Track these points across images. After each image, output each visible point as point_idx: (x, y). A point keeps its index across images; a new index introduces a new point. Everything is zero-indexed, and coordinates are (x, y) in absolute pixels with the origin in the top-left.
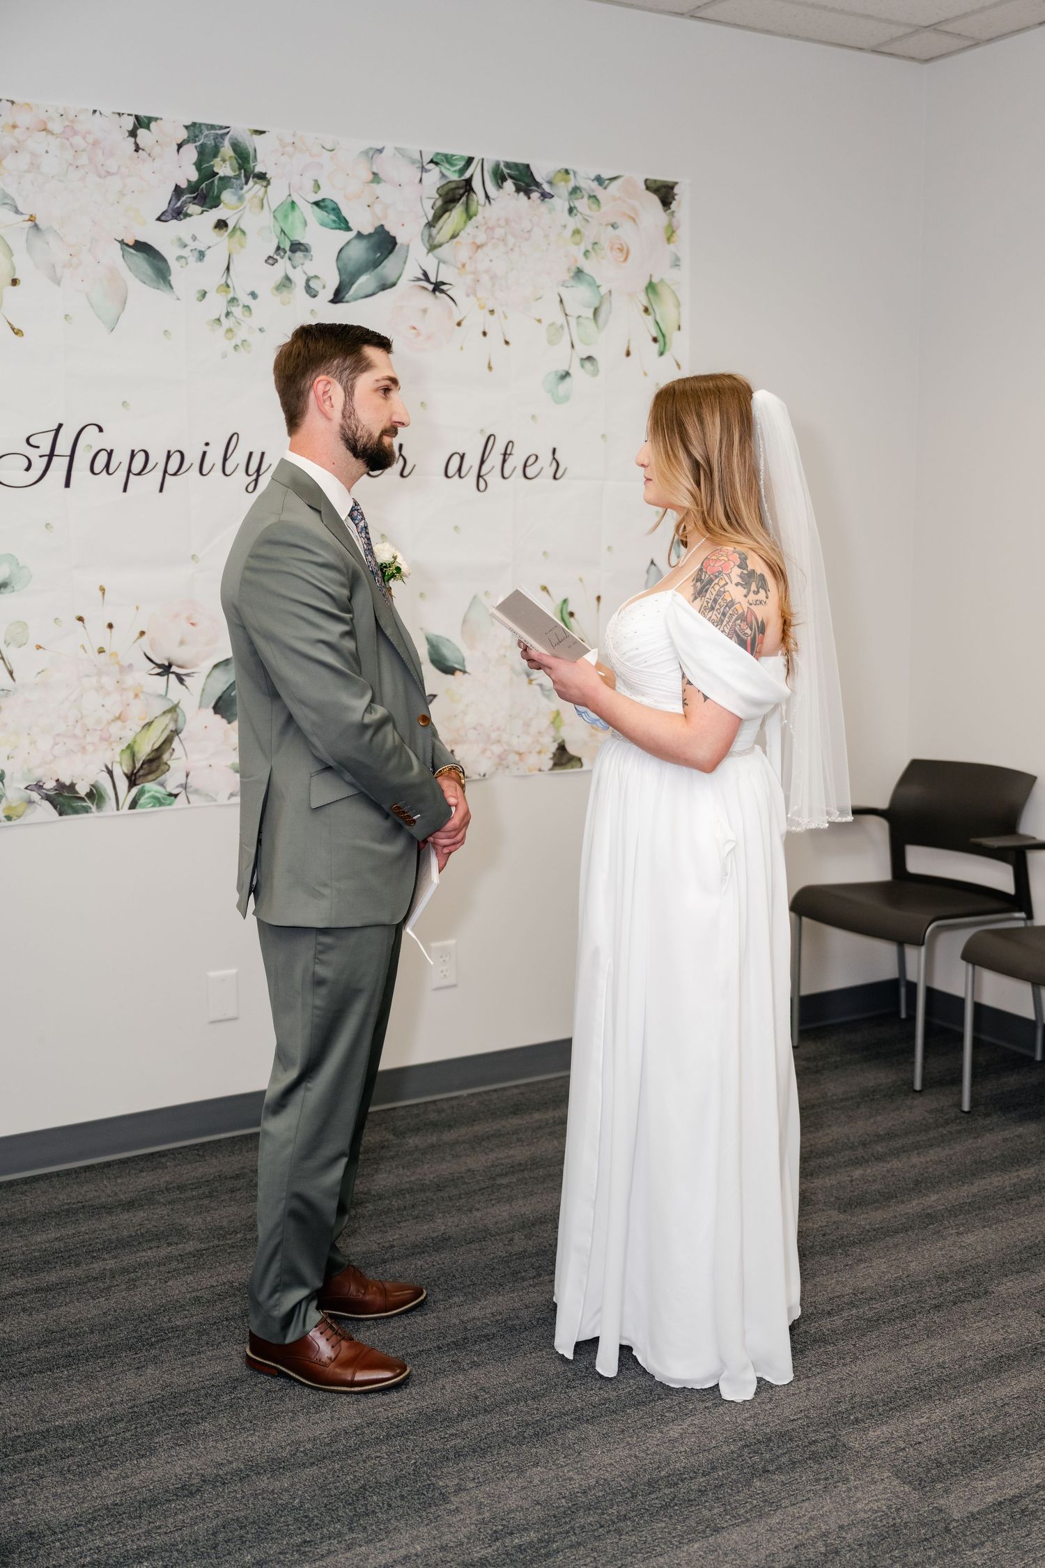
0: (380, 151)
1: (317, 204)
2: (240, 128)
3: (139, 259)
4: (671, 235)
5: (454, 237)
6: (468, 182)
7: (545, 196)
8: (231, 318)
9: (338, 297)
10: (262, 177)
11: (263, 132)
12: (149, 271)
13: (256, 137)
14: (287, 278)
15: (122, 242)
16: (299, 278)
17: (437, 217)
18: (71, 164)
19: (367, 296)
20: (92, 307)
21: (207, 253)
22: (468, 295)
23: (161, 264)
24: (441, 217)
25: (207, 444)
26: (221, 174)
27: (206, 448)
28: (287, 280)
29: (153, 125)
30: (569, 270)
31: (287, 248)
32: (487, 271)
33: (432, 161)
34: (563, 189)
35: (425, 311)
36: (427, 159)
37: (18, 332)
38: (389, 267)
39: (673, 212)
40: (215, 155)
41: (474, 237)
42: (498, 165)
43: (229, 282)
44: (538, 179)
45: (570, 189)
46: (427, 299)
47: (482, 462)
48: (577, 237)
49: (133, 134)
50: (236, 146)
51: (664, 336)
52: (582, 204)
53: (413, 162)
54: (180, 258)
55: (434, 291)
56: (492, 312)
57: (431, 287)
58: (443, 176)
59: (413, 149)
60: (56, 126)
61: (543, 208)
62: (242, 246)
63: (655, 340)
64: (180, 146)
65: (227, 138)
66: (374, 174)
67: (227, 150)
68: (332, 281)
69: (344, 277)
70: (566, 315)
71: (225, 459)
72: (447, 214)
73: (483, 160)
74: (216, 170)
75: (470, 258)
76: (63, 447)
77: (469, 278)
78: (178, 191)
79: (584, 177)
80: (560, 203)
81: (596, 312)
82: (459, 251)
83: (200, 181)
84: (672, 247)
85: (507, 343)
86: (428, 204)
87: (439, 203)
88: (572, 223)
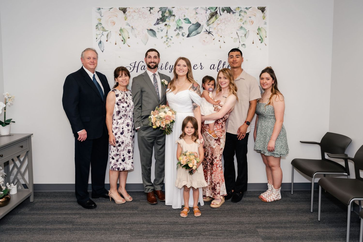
0: (198, 8)
1: (184, 19)
2: (170, 7)
3: (151, 32)
4: (264, 18)
5: (213, 23)
6: (216, 12)
7: (233, 13)
8: (167, 41)
9: (188, 36)
10: (174, 15)
11: (174, 7)
12: (152, 34)
13: (173, 8)
14: (178, 33)
15: (148, 29)
16: (181, 33)
17: (209, 19)
18: (139, 17)
19: (194, 35)
20: (142, 41)
21: (163, 30)
22: (216, 34)
23: (154, 33)
24: (210, 19)
25: (162, 64)
26: (166, 16)
27: (162, 65)
28: (178, 34)
29: (153, 9)
30: (239, 27)
31: (178, 28)
32: (220, 29)
33: (208, 9)
34: (238, 11)
35: (206, 37)
36: (207, 8)
37: (129, 46)
38: (199, 30)
39: (265, 13)
40: (165, 13)
41: (218, 22)
42: (223, 8)
43: (167, 35)
44: (232, 10)
45: (240, 11)
46: (207, 35)
47: (218, 66)
48: (241, 20)
49: (150, 11)
50: (169, 11)
51: (262, 39)
52: (242, 14)
53: (204, 9)
54: (158, 31)
55: (209, 33)
56: (221, 37)
57: (208, 33)
58: (211, 11)
59: (204, 7)
60: (137, 11)
61: (233, 15)
62: (170, 28)
63: (260, 40)
64: (158, 12)
65: (167, 9)
66: (196, 12)
67: (167, 11)
68: (187, 33)
69: (190, 32)
70: (238, 36)
71: (166, 67)
72: (212, 18)
73: (219, 7)
74: (165, 15)
75: (217, 27)
76: (136, 65)
77: (216, 30)
78: (158, 20)
79: (243, 8)
80: (237, 14)
81: (245, 35)
82: (215, 25)
83: (162, 17)
84: (264, 20)
85: (224, 42)
86: (207, 17)
87: (210, 16)
88: (240, 18)
